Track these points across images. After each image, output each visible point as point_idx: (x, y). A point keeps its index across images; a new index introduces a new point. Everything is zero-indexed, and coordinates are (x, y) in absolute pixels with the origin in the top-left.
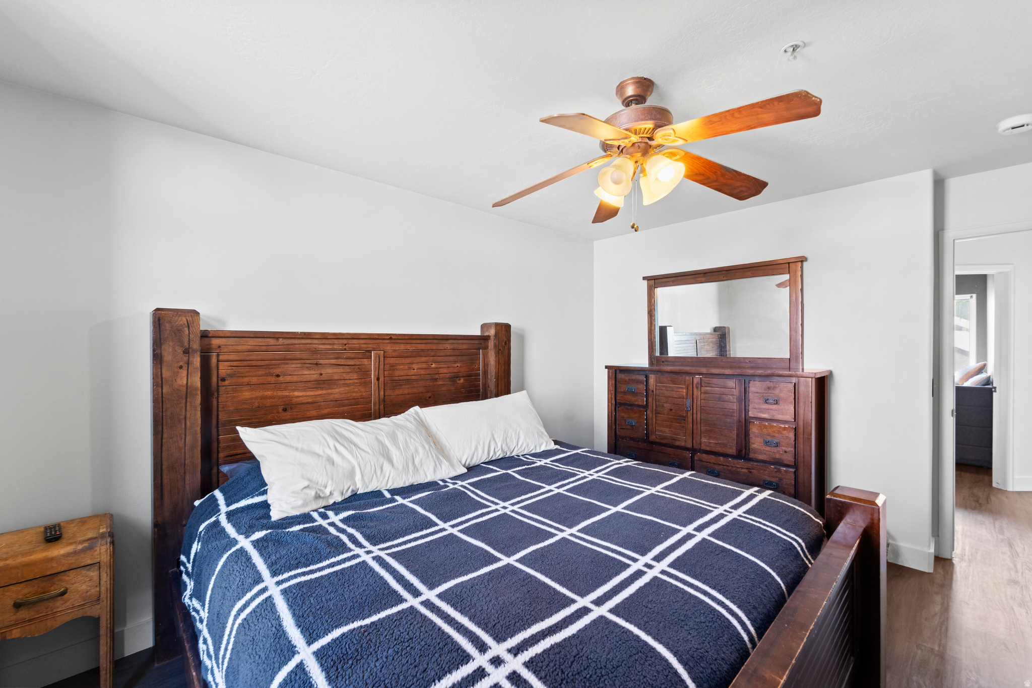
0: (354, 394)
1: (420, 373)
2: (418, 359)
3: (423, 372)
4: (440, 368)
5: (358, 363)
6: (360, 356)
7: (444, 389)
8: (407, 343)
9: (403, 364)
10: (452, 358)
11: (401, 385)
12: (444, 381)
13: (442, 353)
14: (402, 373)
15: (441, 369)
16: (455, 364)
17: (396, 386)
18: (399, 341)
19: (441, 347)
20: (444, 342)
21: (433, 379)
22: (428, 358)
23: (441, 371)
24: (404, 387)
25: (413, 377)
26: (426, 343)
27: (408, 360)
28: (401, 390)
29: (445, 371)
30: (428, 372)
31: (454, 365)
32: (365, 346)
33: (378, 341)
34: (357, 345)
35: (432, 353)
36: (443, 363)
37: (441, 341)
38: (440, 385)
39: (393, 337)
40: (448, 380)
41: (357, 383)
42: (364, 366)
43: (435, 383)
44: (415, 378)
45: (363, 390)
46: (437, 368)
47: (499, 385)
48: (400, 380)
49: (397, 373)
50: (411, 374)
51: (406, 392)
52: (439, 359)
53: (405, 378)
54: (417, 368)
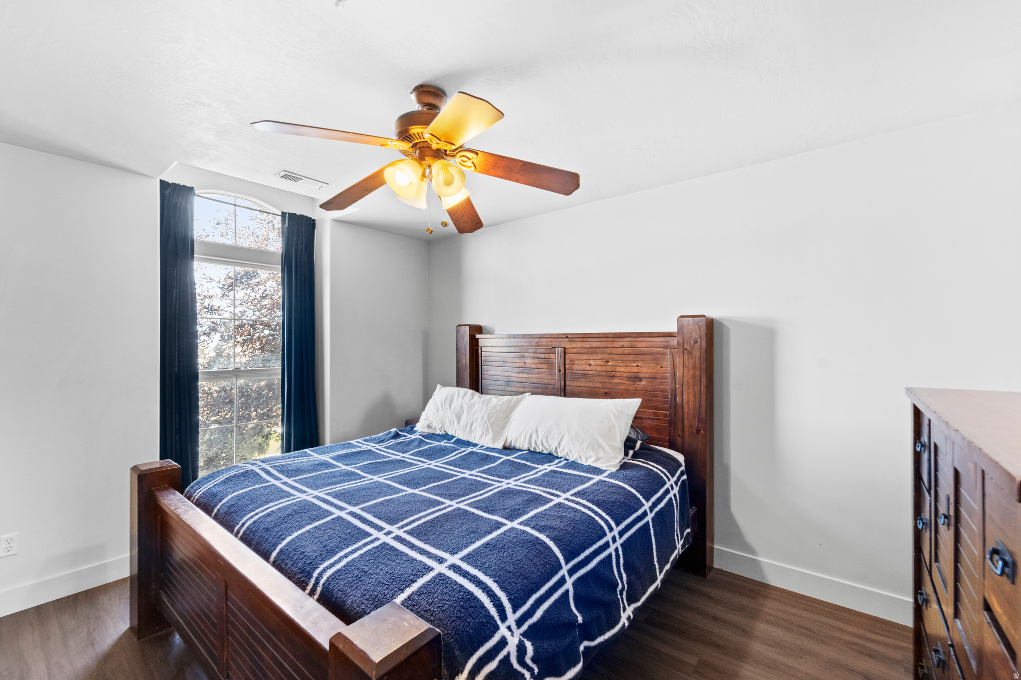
0: (544, 380)
1: (596, 369)
2: (594, 357)
3: (599, 368)
4: (616, 366)
5: (547, 357)
6: (548, 351)
7: (622, 387)
8: (582, 341)
9: (580, 360)
10: (630, 357)
11: (579, 378)
12: (620, 380)
13: (619, 351)
14: (580, 368)
15: (618, 367)
16: (635, 363)
17: (575, 378)
18: (576, 340)
19: (617, 344)
20: (620, 339)
21: (609, 376)
22: (604, 355)
23: (618, 369)
24: (581, 380)
25: (590, 372)
26: (601, 341)
27: (585, 357)
28: (579, 382)
29: (623, 369)
30: (604, 368)
31: (633, 364)
32: (550, 343)
33: (559, 340)
34: (545, 343)
35: (608, 351)
36: (620, 361)
37: (616, 339)
38: (617, 383)
39: (569, 336)
40: (626, 379)
41: (546, 372)
42: (551, 360)
43: (612, 380)
44: (592, 374)
45: (550, 378)
46: (613, 366)
47: (684, 393)
48: (578, 374)
49: (576, 367)
50: (588, 369)
51: (583, 384)
52: (616, 357)
53: (582, 372)
54: (594, 364)
